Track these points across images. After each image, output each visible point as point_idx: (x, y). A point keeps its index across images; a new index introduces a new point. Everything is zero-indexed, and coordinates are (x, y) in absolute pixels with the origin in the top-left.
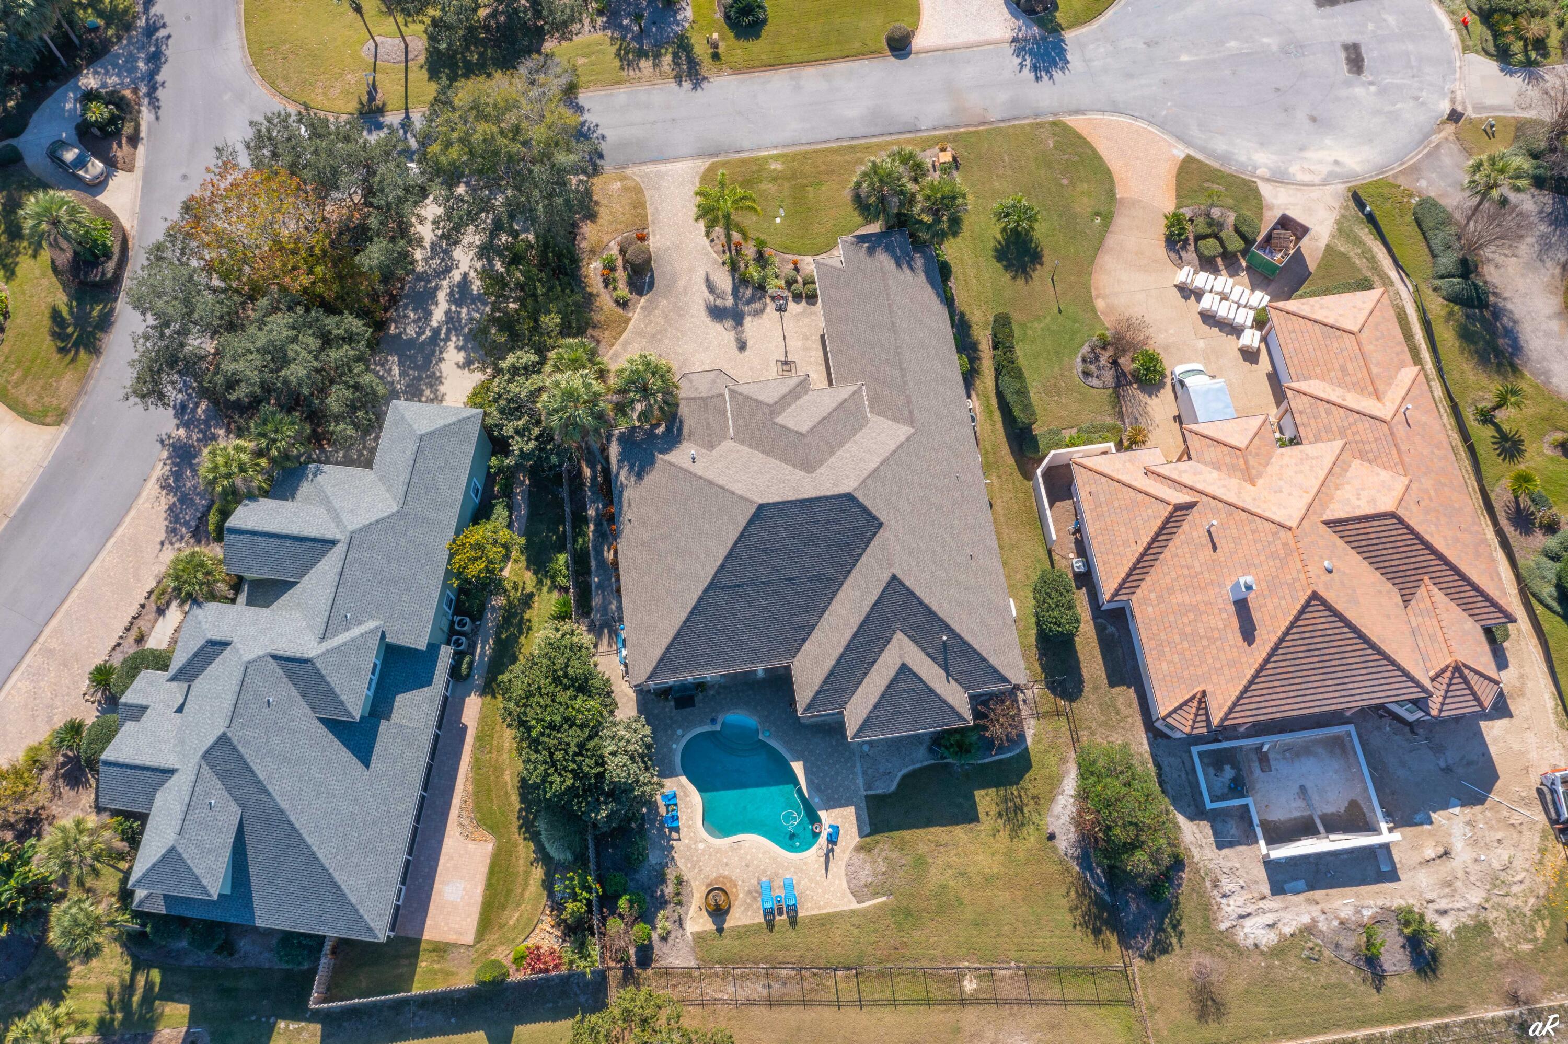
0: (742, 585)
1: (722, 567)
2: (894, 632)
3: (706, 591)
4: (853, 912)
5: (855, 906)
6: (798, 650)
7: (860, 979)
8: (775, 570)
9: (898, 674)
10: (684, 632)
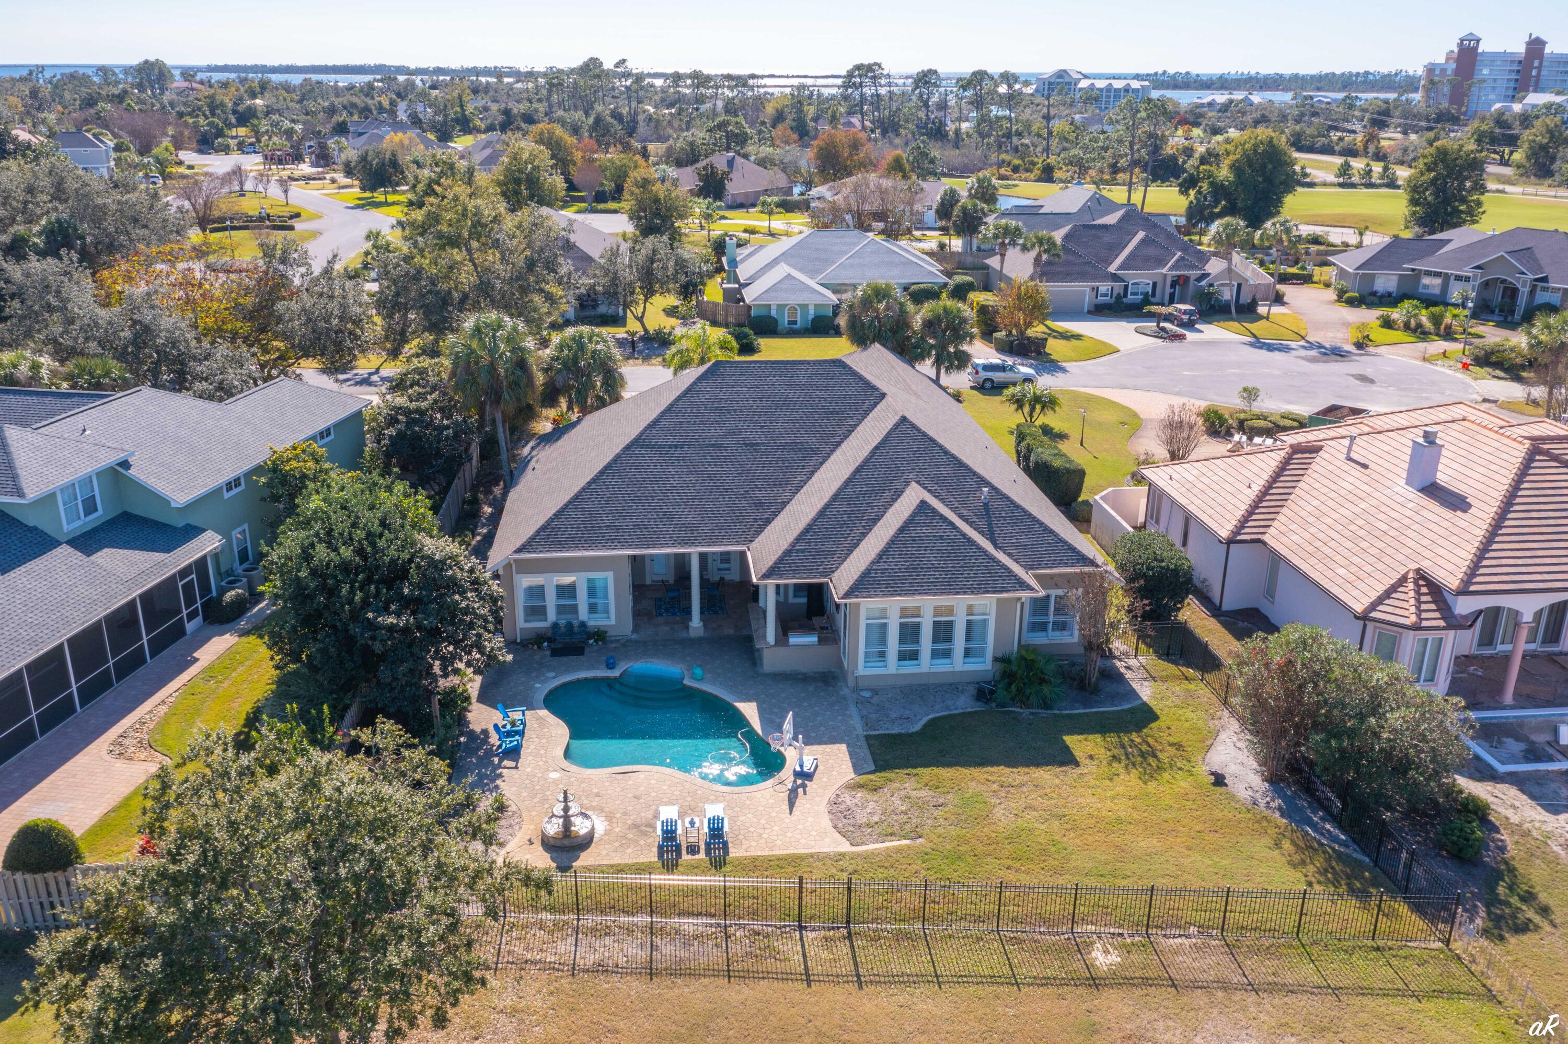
0: (682, 447)
1: (655, 423)
2: (907, 483)
3: (628, 448)
4: (843, 855)
5: (845, 847)
6: (758, 533)
7: (858, 943)
8: (729, 433)
9: (914, 514)
10: (585, 496)
